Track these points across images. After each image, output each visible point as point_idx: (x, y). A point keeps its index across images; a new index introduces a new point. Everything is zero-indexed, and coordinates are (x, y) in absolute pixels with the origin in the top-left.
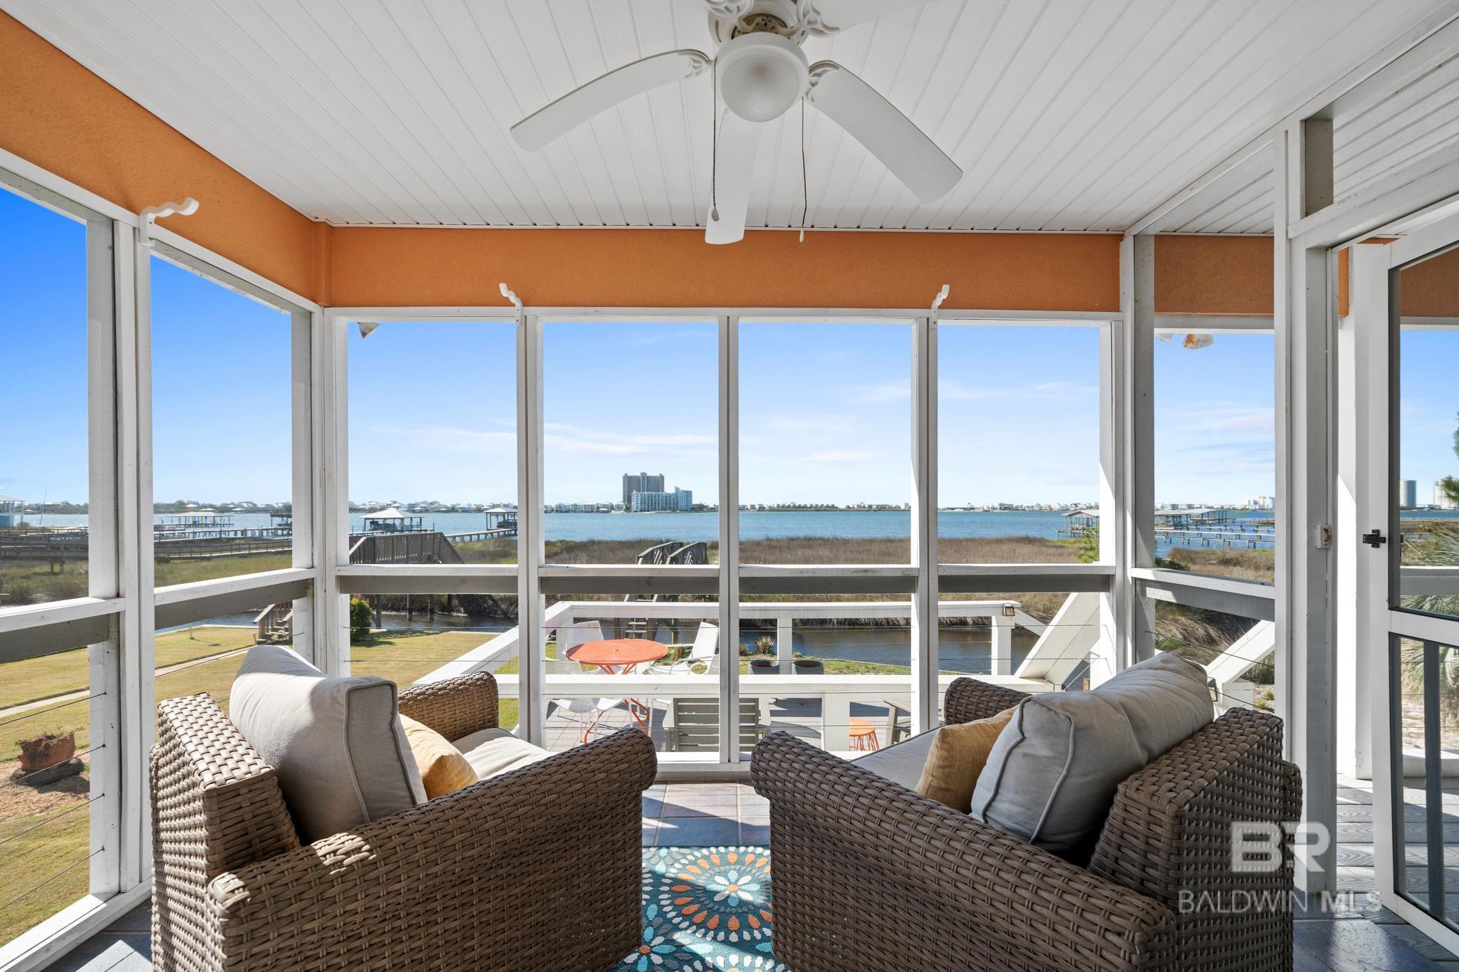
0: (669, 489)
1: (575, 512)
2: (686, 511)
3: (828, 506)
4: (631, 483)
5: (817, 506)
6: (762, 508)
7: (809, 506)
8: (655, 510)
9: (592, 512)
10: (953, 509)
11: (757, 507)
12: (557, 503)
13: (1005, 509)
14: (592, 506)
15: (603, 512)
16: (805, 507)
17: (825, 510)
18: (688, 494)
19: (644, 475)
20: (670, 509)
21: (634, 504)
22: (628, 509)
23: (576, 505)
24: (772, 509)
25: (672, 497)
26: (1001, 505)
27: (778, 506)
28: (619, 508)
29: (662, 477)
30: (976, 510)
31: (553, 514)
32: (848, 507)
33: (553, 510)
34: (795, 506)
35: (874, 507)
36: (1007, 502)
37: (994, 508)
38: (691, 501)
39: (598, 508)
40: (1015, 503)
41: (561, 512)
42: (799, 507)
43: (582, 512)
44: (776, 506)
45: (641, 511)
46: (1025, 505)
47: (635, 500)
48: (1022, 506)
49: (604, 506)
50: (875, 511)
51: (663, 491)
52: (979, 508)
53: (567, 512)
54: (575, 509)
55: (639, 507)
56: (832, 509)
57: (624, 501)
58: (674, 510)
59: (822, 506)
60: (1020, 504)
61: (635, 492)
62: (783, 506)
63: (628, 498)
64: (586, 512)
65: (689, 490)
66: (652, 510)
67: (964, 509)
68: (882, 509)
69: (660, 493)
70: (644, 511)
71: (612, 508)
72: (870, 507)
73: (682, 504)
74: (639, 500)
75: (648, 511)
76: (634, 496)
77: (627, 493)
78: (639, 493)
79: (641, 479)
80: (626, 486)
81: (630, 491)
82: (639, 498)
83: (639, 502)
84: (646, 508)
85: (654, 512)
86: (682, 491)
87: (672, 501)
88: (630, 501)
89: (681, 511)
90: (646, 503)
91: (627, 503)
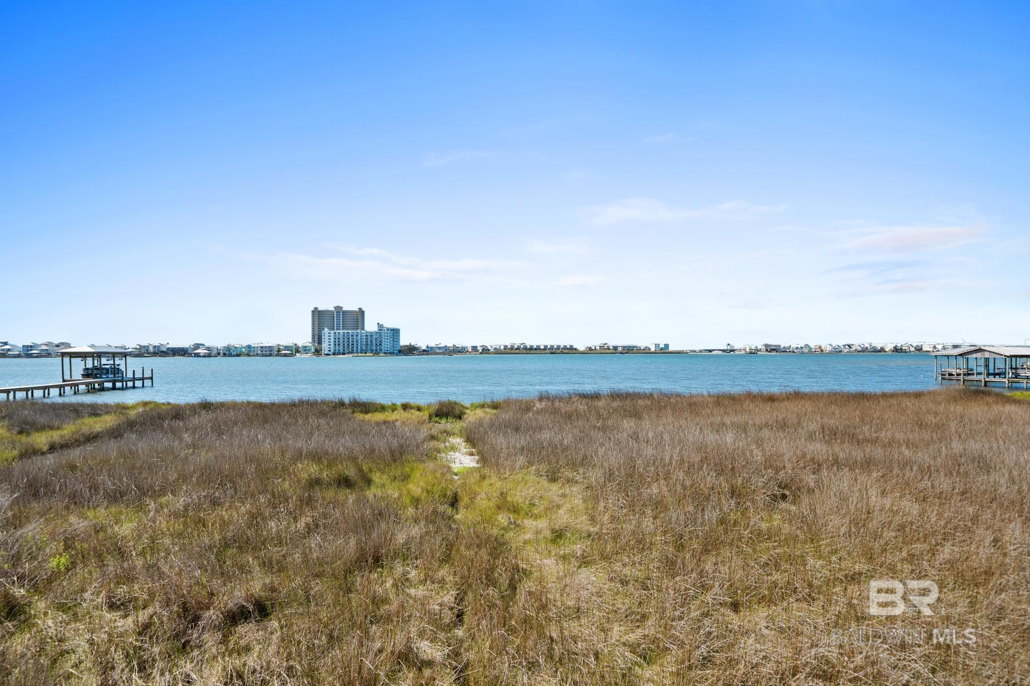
0: (370, 326)
1: (248, 355)
2: (392, 354)
3: (565, 348)
4: (320, 318)
5: (552, 347)
6: (485, 351)
7: (542, 347)
8: (352, 352)
9: (271, 355)
10: (710, 351)
11: (480, 349)
12: (225, 345)
13: (772, 350)
14: (270, 348)
15: (285, 355)
16: (538, 348)
17: (562, 353)
18: (395, 332)
19: (338, 309)
20: (372, 351)
21: (325, 346)
22: (318, 352)
23: (249, 347)
24: (498, 352)
25: (374, 337)
26: (766, 345)
27: (506, 347)
28: (306, 350)
29: (361, 312)
30: (737, 353)
31: (219, 358)
32: (590, 349)
33: (219, 354)
34: (525, 348)
35: (620, 349)
36: (773, 342)
37: (760, 350)
38: (398, 341)
39: (279, 350)
40: (783, 344)
41: (230, 355)
42: (531, 348)
43: (257, 355)
44: (502, 348)
45: (334, 354)
46: (794, 346)
47: (327, 340)
48: (789, 348)
49: (287, 348)
50: (621, 353)
51: (363, 329)
52: (740, 350)
53: (238, 355)
54: (249, 352)
55: (332, 351)
56: (571, 350)
57: (313, 341)
58: (376, 353)
59: (559, 347)
60: (787, 345)
61: (326, 329)
62: (512, 348)
63: (318, 338)
64: (263, 355)
65: (396, 327)
66: (349, 353)
67: (724, 351)
68: (629, 350)
69: (359, 331)
70: (339, 354)
71: (297, 351)
72: (615, 348)
73: (386, 345)
74: (332, 341)
75: (343, 354)
76: (327, 335)
77: (316, 332)
78: (332, 332)
79: (335, 314)
80: (316, 323)
81: (321, 329)
82: (332, 338)
83: (332, 343)
84: (342, 351)
85: (351, 355)
86: (388, 330)
87: (374, 342)
88: (320, 342)
89: (385, 353)
90: (341, 344)
91: (316, 345)
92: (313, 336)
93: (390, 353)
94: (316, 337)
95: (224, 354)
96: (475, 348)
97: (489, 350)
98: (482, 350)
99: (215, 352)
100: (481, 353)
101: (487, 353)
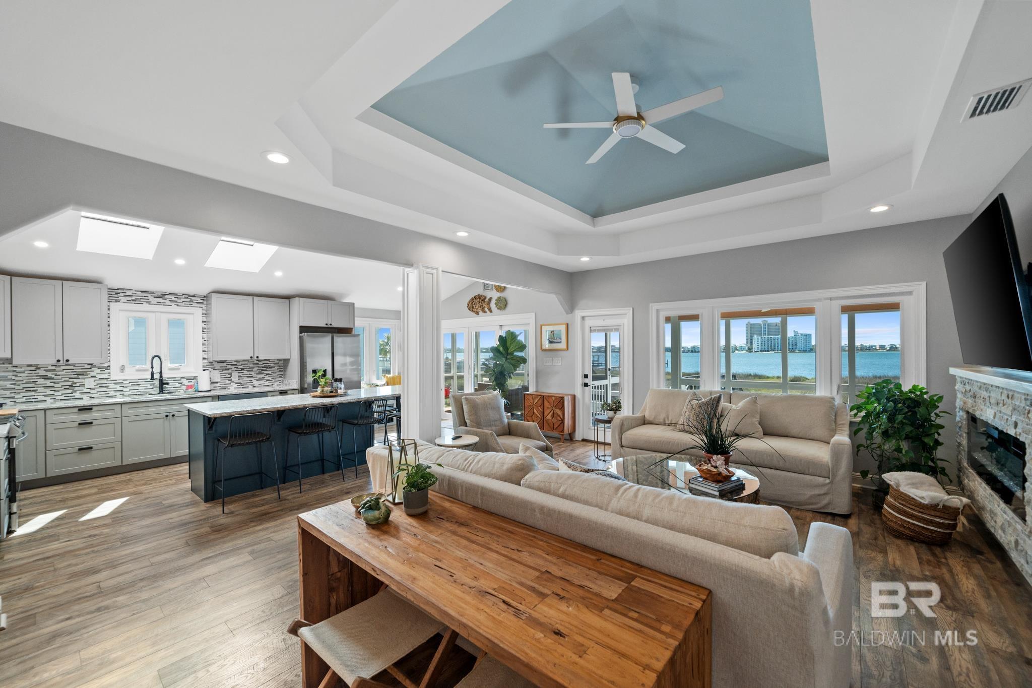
0: (790, 333)
2: (805, 351)
4: (752, 328)
8: (774, 350)
12: (692, 346)
18: (808, 337)
19: (764, 323)
20: (789, 349)
21: (755, 346)
22: (750, 350)
25: (792, 340)
28: (742, 348)
31: (689, 353)
33: (689, 351)
38: (811, 342)
41: (695, 352)
45: (761, 351)
47: (756, 342)
55: (760, 349)
57: (747, 343)
61: (755, 336)
63: (750, 341)
65: (808, 333)
66: (772, 350)
70: (765, 351)
71: (736, 349)
73: (801, 345)
74: (760, 343)
75: (768, 351)
76: (756, 339)
77: (749, 337)
78: (760, 337)
79: (762, 325)
80: (749, 333)
81: (752, 335)
82: (760, 341)
83: (760, 344)
84: (766, 349)
85: (773, 352)
86: (802, 335)
87: (791, 343)
88: (751, 344)
89: (799, 351)
90: (766, 345)
91: (749, 345)
92: (747, 340)
93: (804, 351)
94: (749, 340)
95: (692, 351)
96: (882, 347)
97: (897, 348)
98: (890, 348)
99: (687, 350)
100: (888, 350)
101: (894, 351)
